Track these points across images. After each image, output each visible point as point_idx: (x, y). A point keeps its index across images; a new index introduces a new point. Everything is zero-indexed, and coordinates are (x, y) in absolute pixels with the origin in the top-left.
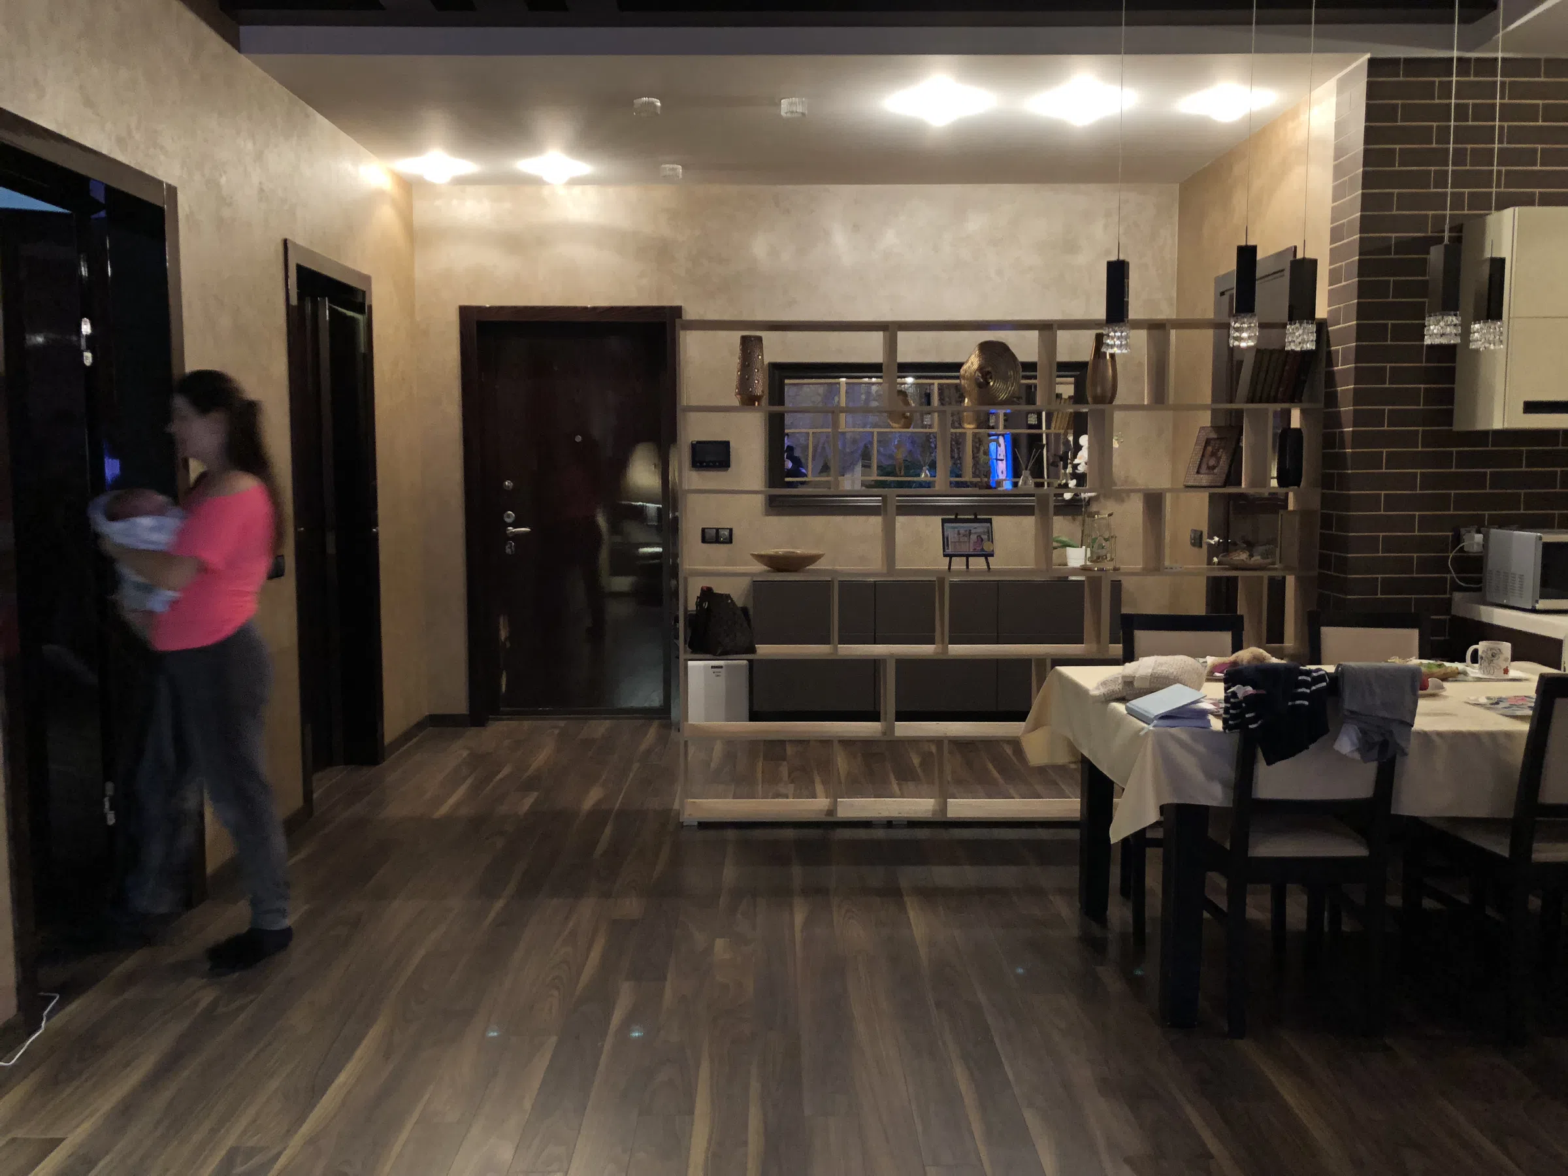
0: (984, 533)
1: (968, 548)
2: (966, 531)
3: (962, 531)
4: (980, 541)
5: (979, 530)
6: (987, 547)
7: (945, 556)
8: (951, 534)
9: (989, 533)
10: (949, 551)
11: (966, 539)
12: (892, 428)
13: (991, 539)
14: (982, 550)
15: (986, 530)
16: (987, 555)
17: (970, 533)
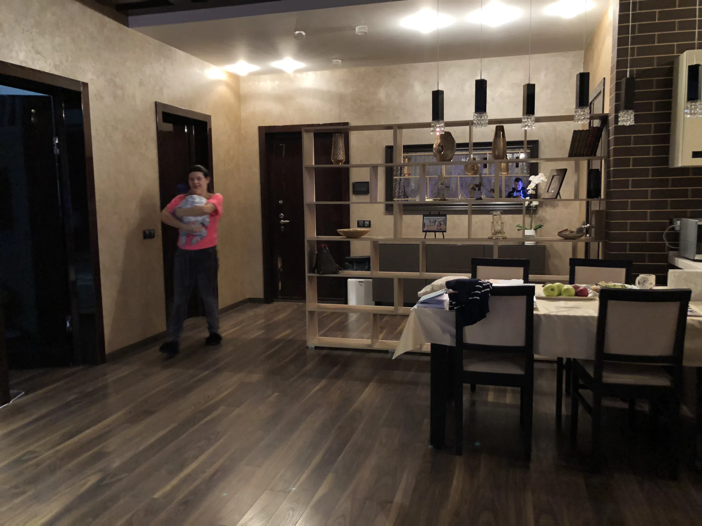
0: (441, 221)
1: (435, 228)
2: (434, 220)
3: (432, 220)
4: (440, 225)
5: (440, 220)
6: (443, 227)
7: (423, 231)
8: (427, 222)
9: (444, 221)
10: (425, 229)
11: (433, 224)
12: (468, 175)
13: (445, 224)
14: (441, 229)
15: (443, 220)
16: (444, 231)
17: (436, 221)
